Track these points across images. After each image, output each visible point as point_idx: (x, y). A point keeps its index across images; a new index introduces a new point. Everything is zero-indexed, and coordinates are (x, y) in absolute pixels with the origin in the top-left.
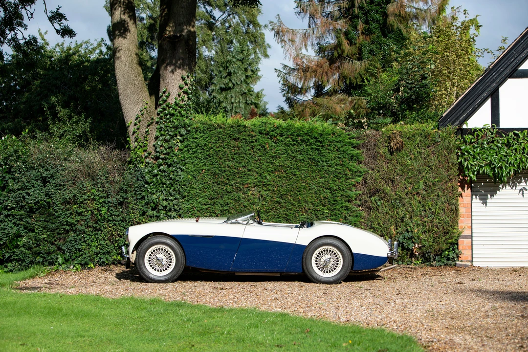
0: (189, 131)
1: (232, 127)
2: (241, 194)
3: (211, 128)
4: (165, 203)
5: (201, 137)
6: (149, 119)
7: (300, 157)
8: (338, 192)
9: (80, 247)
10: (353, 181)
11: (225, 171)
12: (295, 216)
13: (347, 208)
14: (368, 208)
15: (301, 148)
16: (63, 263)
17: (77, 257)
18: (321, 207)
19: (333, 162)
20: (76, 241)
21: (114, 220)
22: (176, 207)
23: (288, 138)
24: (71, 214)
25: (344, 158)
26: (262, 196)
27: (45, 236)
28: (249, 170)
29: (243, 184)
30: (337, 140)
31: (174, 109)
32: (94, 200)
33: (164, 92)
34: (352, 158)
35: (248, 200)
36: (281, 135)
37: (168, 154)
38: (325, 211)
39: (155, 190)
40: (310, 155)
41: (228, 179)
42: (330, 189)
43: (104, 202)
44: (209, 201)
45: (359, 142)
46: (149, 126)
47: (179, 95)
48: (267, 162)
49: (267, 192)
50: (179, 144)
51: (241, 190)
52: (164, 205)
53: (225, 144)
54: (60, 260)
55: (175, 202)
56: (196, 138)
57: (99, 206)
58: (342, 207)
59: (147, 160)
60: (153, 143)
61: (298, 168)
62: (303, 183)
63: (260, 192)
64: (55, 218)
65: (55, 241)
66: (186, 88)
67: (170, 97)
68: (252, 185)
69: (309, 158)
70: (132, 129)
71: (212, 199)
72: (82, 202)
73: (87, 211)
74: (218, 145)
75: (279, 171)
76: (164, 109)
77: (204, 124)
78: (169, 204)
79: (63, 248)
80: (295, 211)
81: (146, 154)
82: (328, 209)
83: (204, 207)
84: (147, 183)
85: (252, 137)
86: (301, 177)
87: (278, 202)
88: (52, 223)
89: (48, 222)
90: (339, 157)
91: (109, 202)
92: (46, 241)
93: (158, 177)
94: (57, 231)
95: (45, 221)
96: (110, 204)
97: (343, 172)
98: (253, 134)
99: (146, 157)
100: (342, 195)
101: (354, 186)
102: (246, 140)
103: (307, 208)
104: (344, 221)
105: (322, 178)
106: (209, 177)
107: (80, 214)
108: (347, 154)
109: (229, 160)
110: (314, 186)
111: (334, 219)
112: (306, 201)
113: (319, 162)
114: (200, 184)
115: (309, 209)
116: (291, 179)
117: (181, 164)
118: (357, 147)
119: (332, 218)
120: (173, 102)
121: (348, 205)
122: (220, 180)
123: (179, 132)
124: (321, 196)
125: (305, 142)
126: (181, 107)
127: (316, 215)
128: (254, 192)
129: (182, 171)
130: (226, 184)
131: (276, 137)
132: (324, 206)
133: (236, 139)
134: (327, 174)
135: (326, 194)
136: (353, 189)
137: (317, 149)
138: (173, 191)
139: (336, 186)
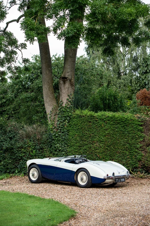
0: (71, 118)
1: (88, 116)
2: (91, 145)
3: (80, 117)
4: (60, 148)
5: (76, 121)
6: (55, 112)
7: (116, 130)
9: (24, 166)
10: (139, 140)
11: (85, 135)
12: (114, 155)
13: (136, 152)
14: (145, 152)
15: (117, 126)
16: (18, 173)
17: (23, 170)
18: (125, 151)
19: (130, 132)
20: (23, 164)
21: (38, 155)
22: (65, 150)
23: (112, 121)
24: (21, 153)
25: (135, 130)
26: (100, 146)
27: (10, 161)
28: (95, 135)
29: (92, 141)
30: (132, 123)
31: (65, 109)
32: (30, 147)
33: (61, 101)
34: (138, 130)
35: (95, 148)
36: (109, 120)
37: (62, 128)
39: (56, 143)
41: (86, 139)
42: (129, 143)
43: (35, 148)
44: (78, 148)
45: (142, 123)
46: (55, 115)
47: (67, 103)
48: (102, 132)
49: (102, 145)
50: (67, 124)
51: (91, 144)
52: (60, 149)
53: (85, 124)
54: (16, 172)
55: (64, 148)
56: (74, 121)
57: (32, 149)
58: (134, 151)
59: (54, 130)
60: (56, 123)
61: (116, 134)
62: (118, 141)
63: (99, 144)
64: (15, 154)
65: (15, 163)
66: (70, 99)
67: (63, 104)
68: (96, 141)
69: (120, 130)
70: (49, 116)
71: (79, 147)
72: (25, 148)
73: (28, 151)
74: (82, 124)
75: (107, 136)
76: (61, 109)
77: (77, 115)
78: (62, 149)
79: (18, 167)
80: (114, 153)
81: (54, 127)
82: (128, 152)
83: (76, 150)
84: (53, 140)
85: (96, 121)
86: (117, 138)
87: (107, 149)
88: (14, 156)
89: (12, 155)
90: (133, 130)
91: (36, 148)
92: (11, 163)
93: (58, 137)
94: (16, 159)
95: (11, 155)
96: (37, 149)
97: (135, 136)
98: (97, 120)
99: (54, 129)
100: (134, 146)
101: (139, 142)
102: (94, 122)
103: (119, 151)
104: (135, 157)
105: (126, 139)
106: (79, 138)
107: (25, 153)
108: (137, 129)
109: (87, 131)
110: (122, 142)
111: (131, 157)
112: (119, 149)
113: (124, 132)
114: (75, 140)
115: (120, 152)
116: (112, 139)
117: (68, 132)
118: (141, 125)
119: (130, 156)
120: (64, 106)
121: (137, 150)
122: (83, 139)
123: (67, 118)
124: (125, 146)
125: (118, 123)
126: (67, 108)
127: (123, 154)
128: (97, 144)
129: (68, 135)
130: (85, 141)
131: (106, 121)
132: (126, 150)
133: (90, 122)
134: (128, 137)
135: (127, 145)
136: (139, 143)
137: (124, 127)
138: (64, 143)
139: (132, 142)
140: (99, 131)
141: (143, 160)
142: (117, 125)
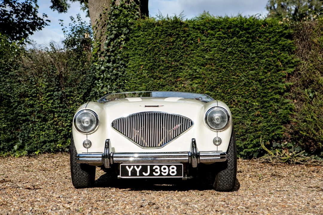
0: (131, 29)
2: (174, 87)
8: (268, 85)
10: (284, 73)
11: (159, 66)
13: (277, 101)
14: (301, 100)
15: (232, 40)
16: (18, 150)
18: (250, 100)
19: (264, 54)
20: (27, 130)
21: (59, 112)
23: (219, 31)
24: (25, 106)
25: (276, 49)
26: (193, 89)
28: (182, 64)
29: (174, 78)
30: (268, 31)
31: (119, 10)
32: (42, 93)
34: (283, 49)
36: (212, 29)
37: (113, 51)
38: (254, 104)
39: (102, 85)
40: (240, 47)
41: (161, 73)
42: (259, 81)
43: (52, 95)
46: (103, 27)
48: (198, 56)
49: (196, 85)
50: (123, 43)
51: (173, 83)
54: (16, 147)
56: (139, 37)
57: (48, 99)
58: (271, 99)
59: (100, 59)
60: (104, 43)
61: (228, 61)
62: (233, 75)
63: (191, 85)
64: (13, 110)
68: (183, 79)
69: (239, 51)
72: (32, 96)
73: (38, 103)
74: (154, 41)
75: (209, 64)
76: (112, 11)
79: (18, 136)
81: (100, 53)
82: (258, 101)
84: (96, 79)
85: (185, 32)
86: (231, 70)
90: (269, 48)
91: (55, 95)
93: (105, 73)
96: (56, 97)
97: (273, 64)
99: (100, 56)
100: (272, 87)
101: (285, 77)
102: (178, 34)
103: (236, 100)
104: (274, 114)
105: (252, 70)
106: (146, 71)
107: (32, 106)
108: (279, 45)
109: (163, 55)
110: (243, 78)
111: (264, 112)
112: (234, 94)
113: (248, 54)
114: (139, 78)
115: (239, 101)
116: (220, 72)
117: (125, 61)
118: (290, 37)
119: (262, 110)
120: (119, 4)
121: (278, 96)
122: (155, 74)
123: (122, 31)
124: (251, 89)
125: (234, 34)
126: (125, 8)
127: (245, 107)
128: (185, 85)
129: (126, 67)
130: (160, 78)
131: (207, 30)
132: (254, 98)
133: (170, 35)
134: (257, 65)
135: (255, 85)
136: (284, 80)
137: (247, 41)
138: (117, 85)
139: (266, 77)
140: (191, 54)
141: (294, 120)
142: (232, 38)
